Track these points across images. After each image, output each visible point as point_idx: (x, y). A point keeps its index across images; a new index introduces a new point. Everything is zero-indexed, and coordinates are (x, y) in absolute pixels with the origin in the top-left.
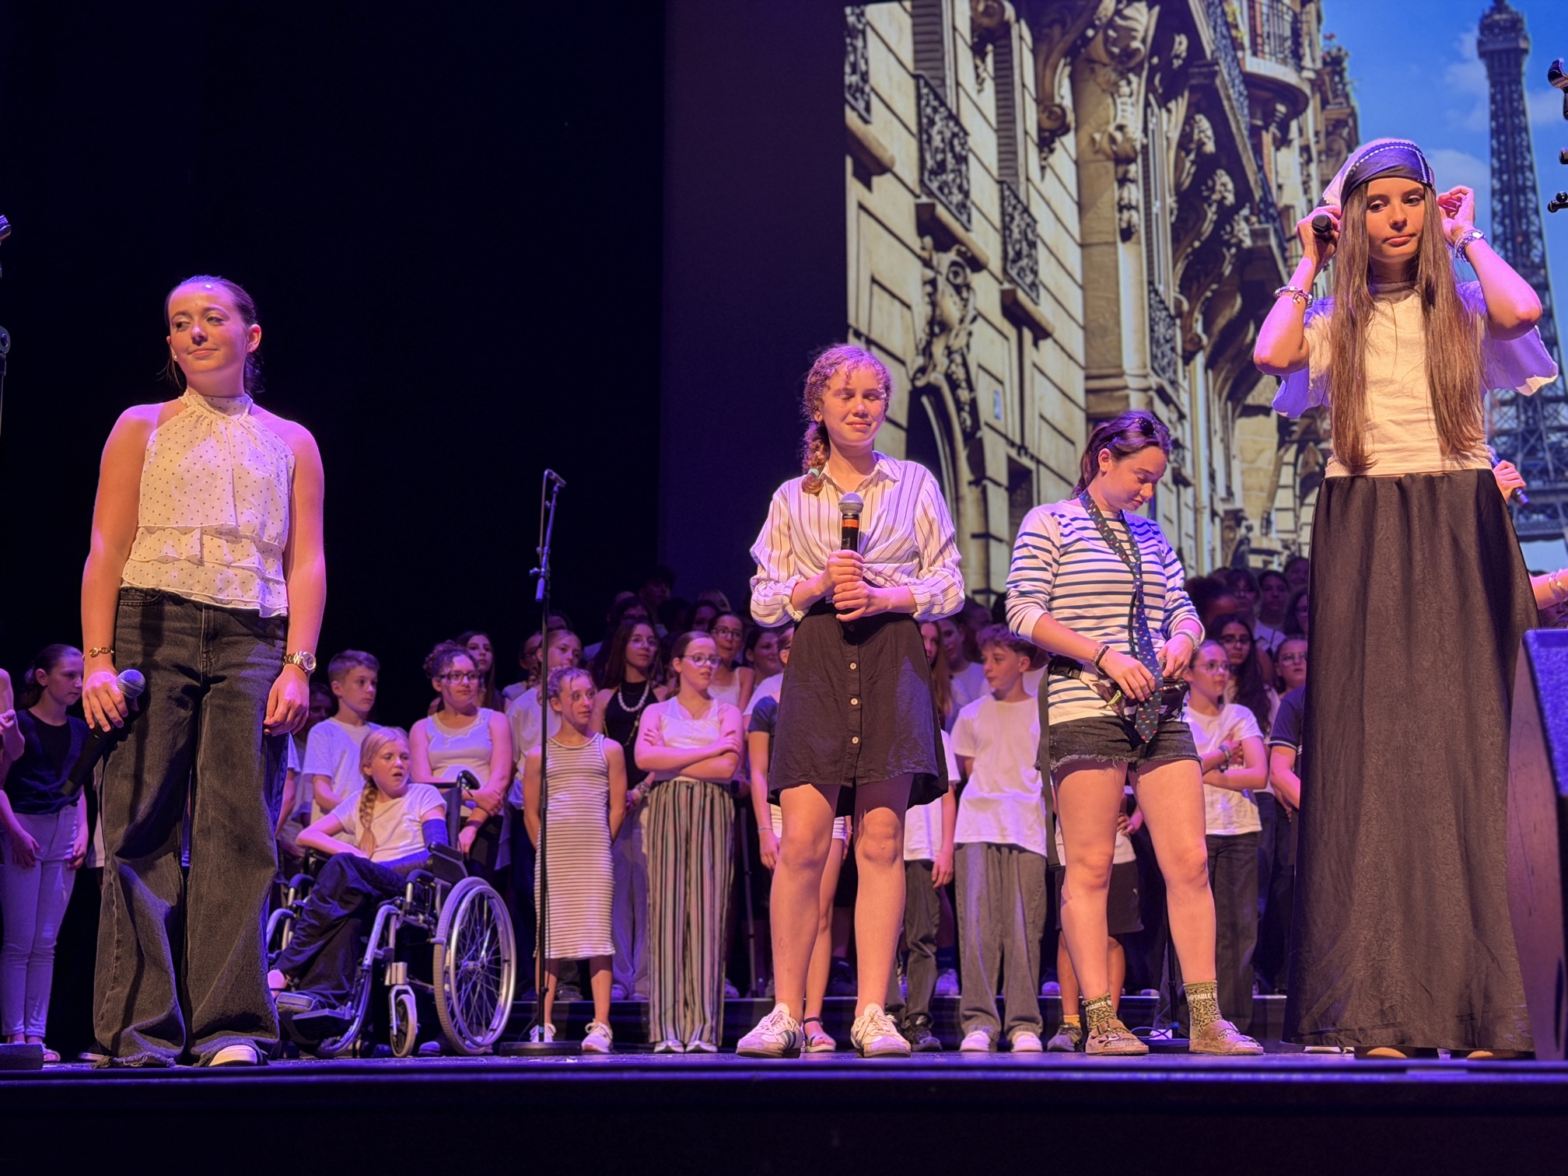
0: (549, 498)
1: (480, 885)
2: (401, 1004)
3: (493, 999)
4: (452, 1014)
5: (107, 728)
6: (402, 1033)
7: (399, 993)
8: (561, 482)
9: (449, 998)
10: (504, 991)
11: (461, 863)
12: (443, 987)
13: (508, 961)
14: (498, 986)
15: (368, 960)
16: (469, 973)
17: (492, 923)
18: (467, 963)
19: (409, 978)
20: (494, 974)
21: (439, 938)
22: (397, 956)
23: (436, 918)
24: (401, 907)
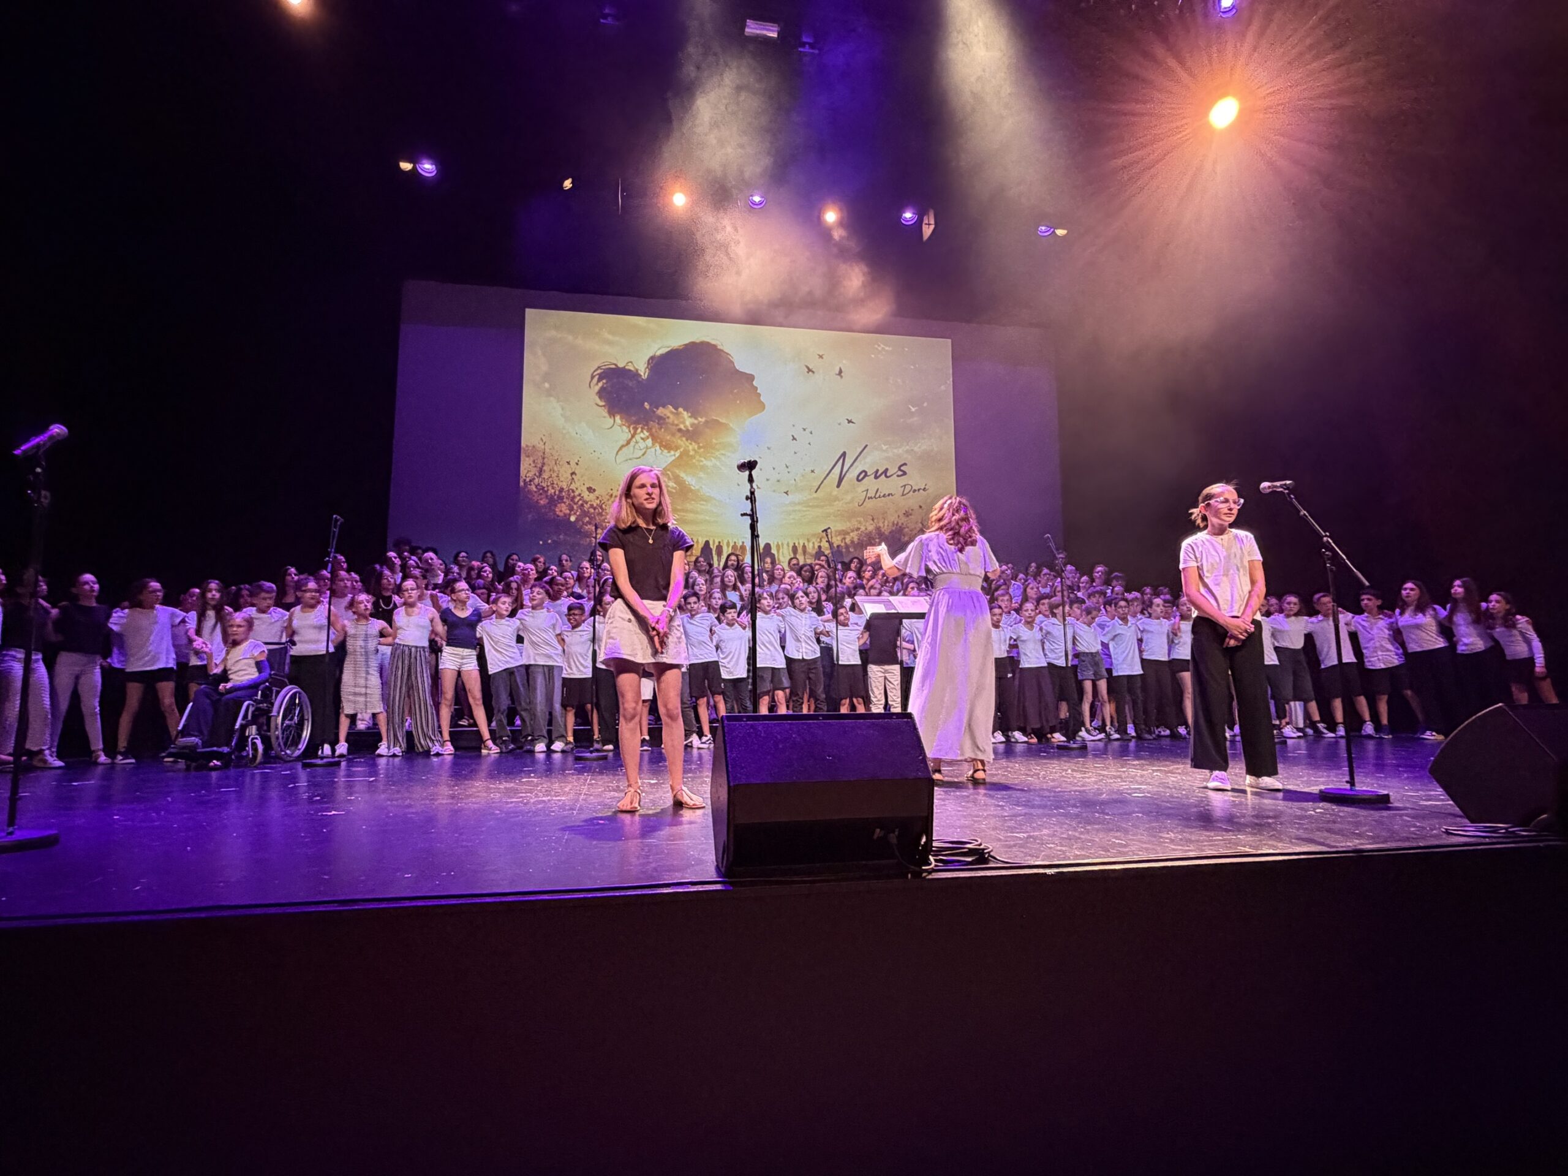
0: (335, 527)
1: (295, 689)
2: (254, 744)
3: (300, 736)
4: (279, 745)
6: (255, 756)
7: (253, 739)
8: (342, 520)
9: (277, 738)
10: (305, 733)
11: (286, 680)
12: (276, 733)
13: (308, 720)
14: (302, 731)
15: (237, 726)
16: (289, 726)
17: (300, 704)
18: (287, 722)
19: (259, 730)
20: (300, 726)
21: (274, 713)
22: (252, 723)
23: (272, 704)
24: (255, 701)
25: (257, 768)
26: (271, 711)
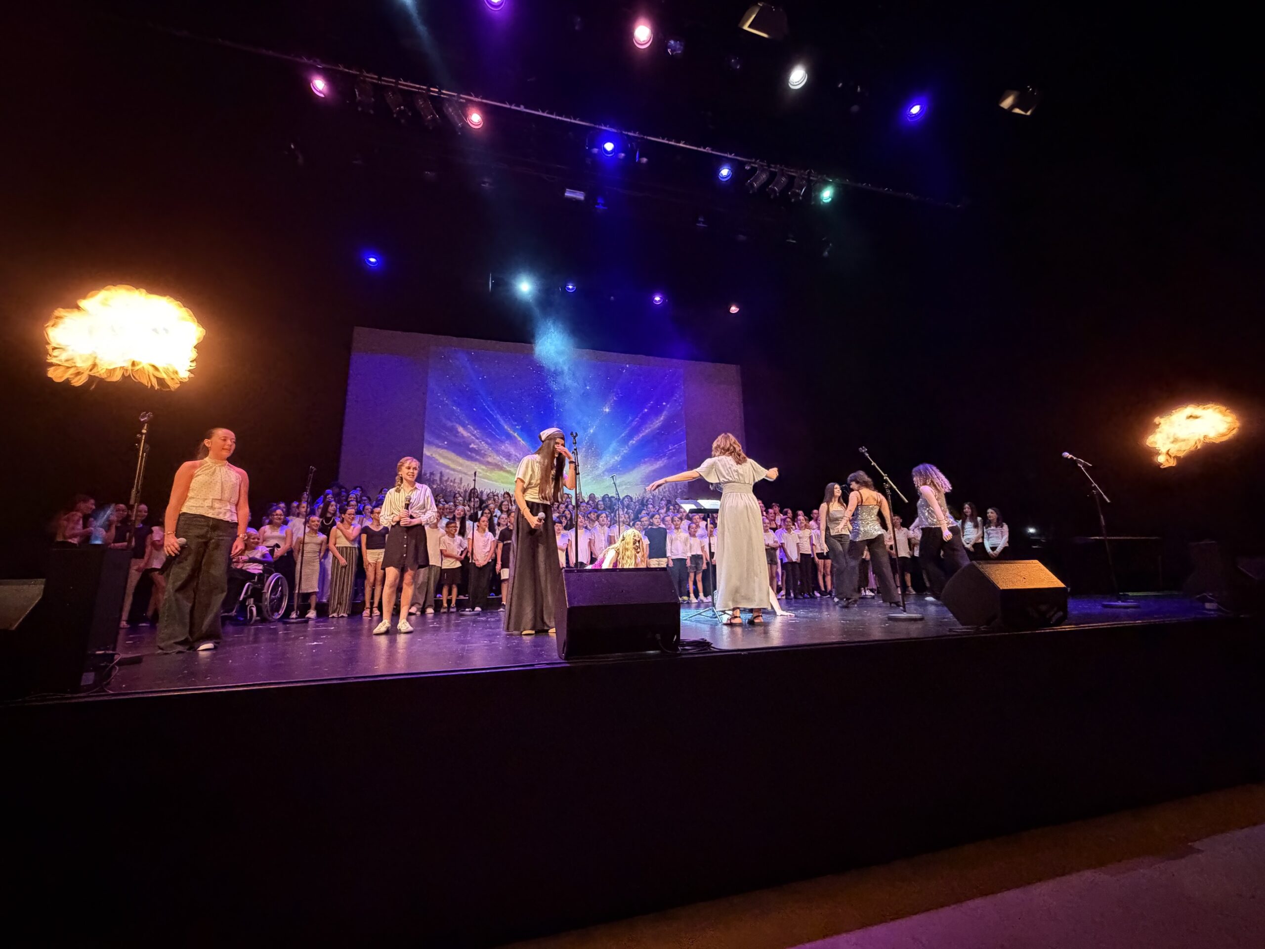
0: (311, 474)
2: (251, 611)
3: (280, 606)
4: (267, 611)
5: (174, 555)
6: (251, 618)
7: (251, 607)
8: (315, 469)
9: (267, 606)
10: (284, 604)
12: (266, 603)
13: (286, 595)
14: (282, 603)
15: (241, 598)
16: (274, 599)
17: (281, 585)
18: (273, 597)
19: (255, 603)
20: (280, 600)
21: (265, 591)
22: (250, 597)
23: (264, 586)
24: (253, 582)
25: (252, 625)
26: (263, 590)
